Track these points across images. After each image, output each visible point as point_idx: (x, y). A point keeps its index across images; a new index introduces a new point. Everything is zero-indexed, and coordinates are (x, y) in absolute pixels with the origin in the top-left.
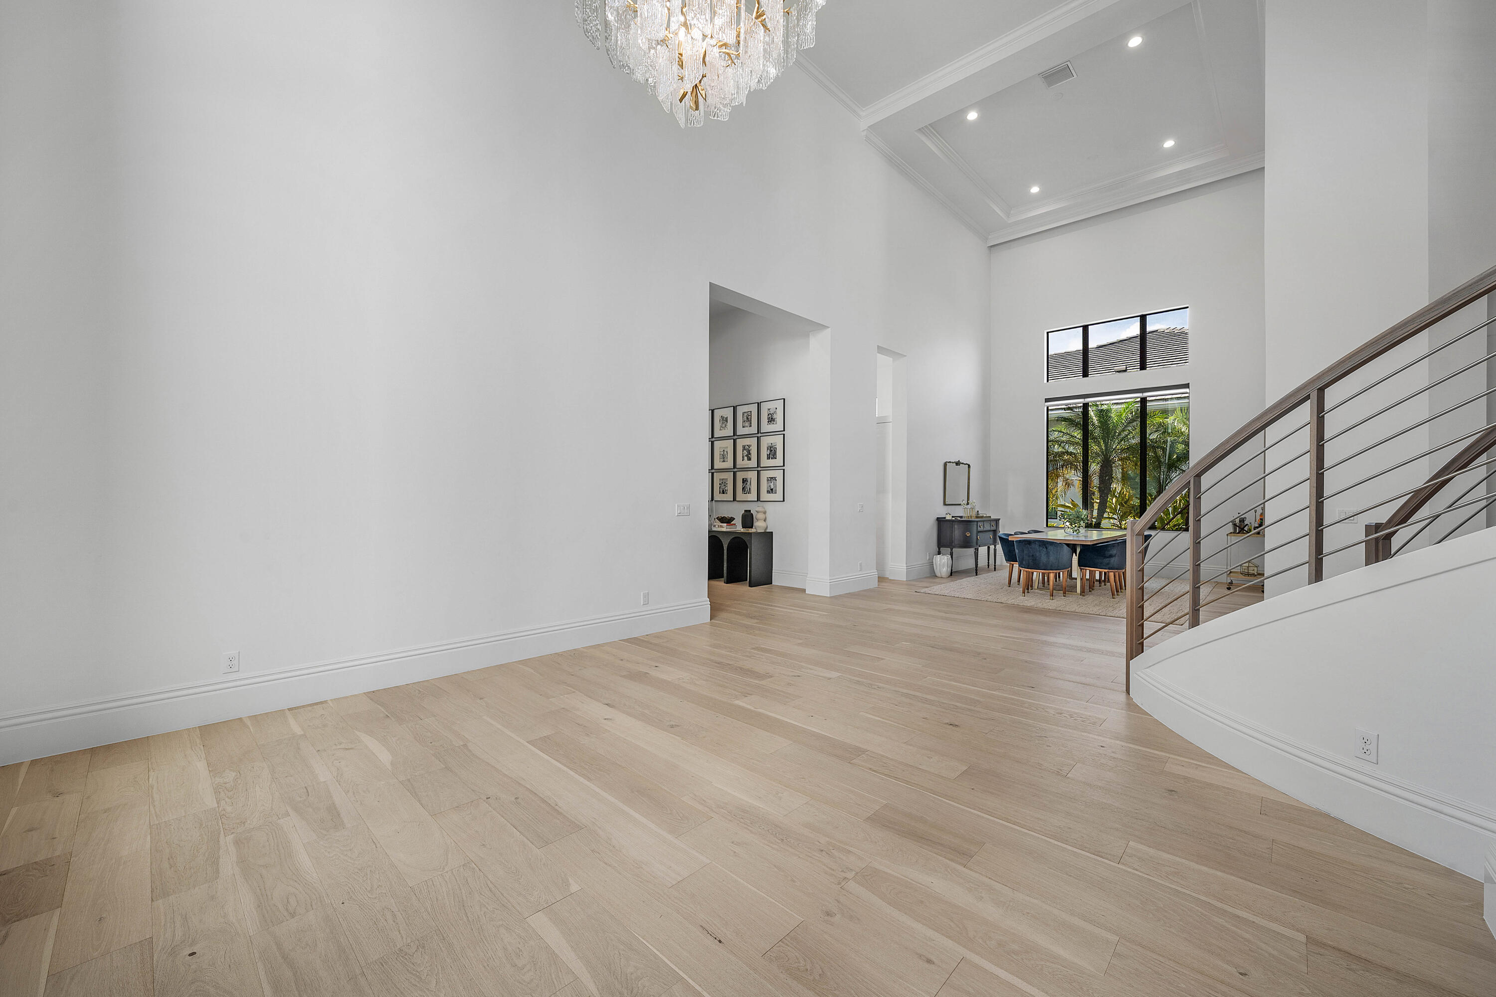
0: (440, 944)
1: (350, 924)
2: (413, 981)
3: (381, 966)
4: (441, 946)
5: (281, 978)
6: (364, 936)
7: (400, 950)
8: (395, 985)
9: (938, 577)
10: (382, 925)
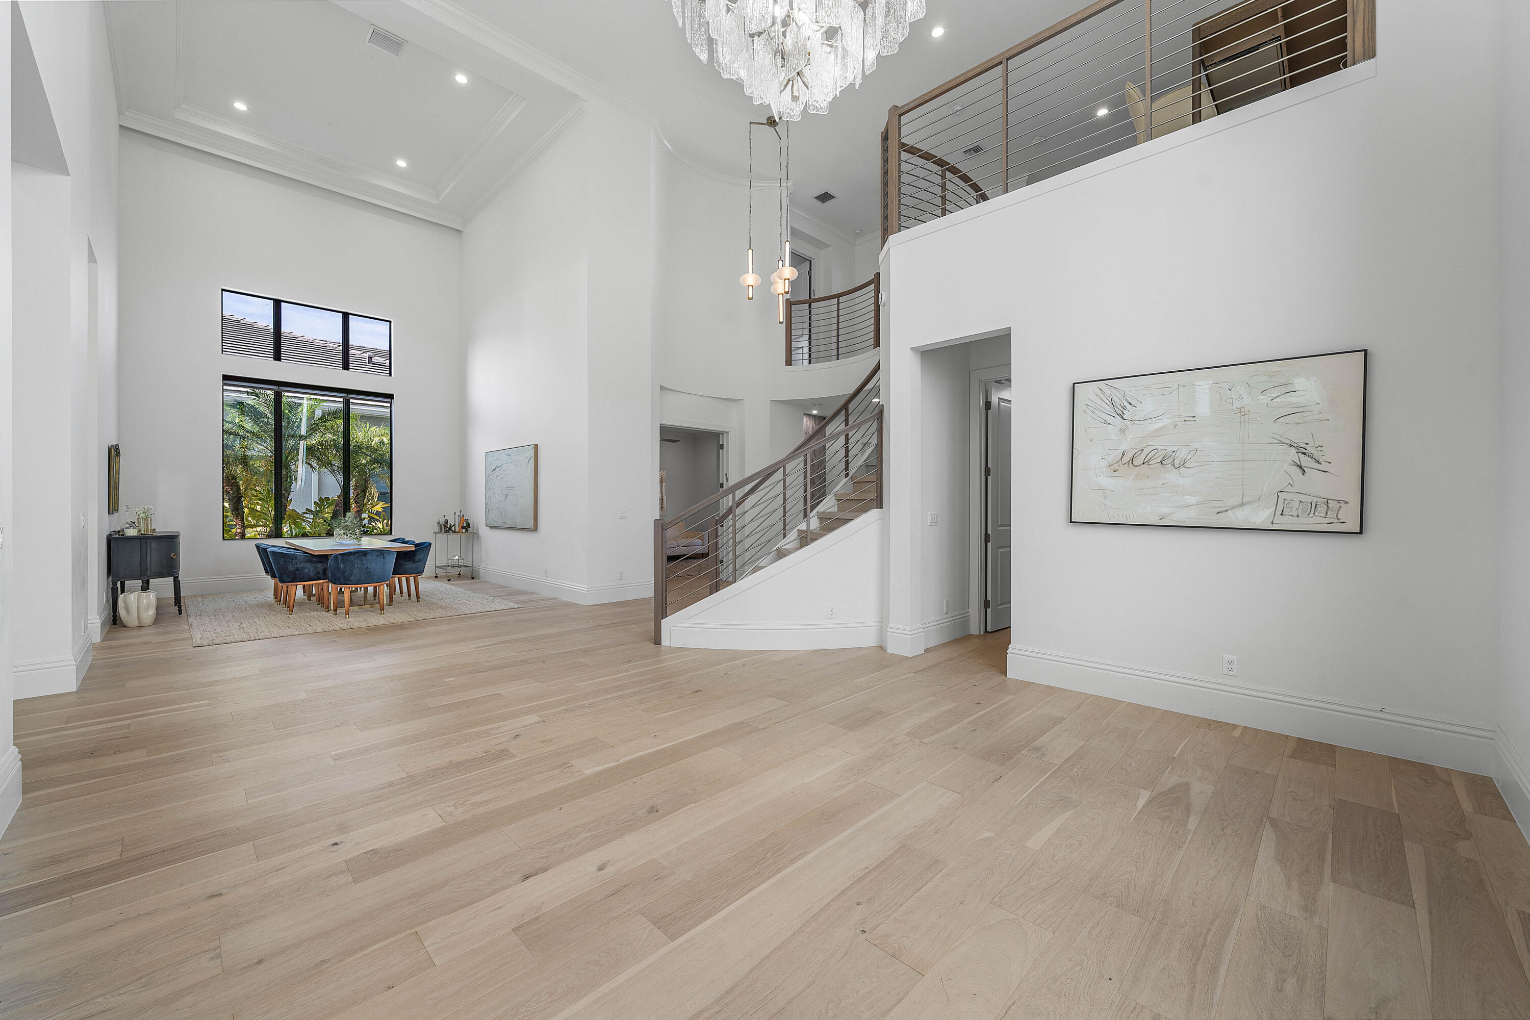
0: (1094, 886)
1: (1125, 957)
2: (1133, 888)
3: (1139, 911)
4: (1095, 885)
5: (1207, 972)
6: (1127, 938)
7: (1118, 906)
8: (1144, 895)
9: (133, 628)
10: (1107, 931)
